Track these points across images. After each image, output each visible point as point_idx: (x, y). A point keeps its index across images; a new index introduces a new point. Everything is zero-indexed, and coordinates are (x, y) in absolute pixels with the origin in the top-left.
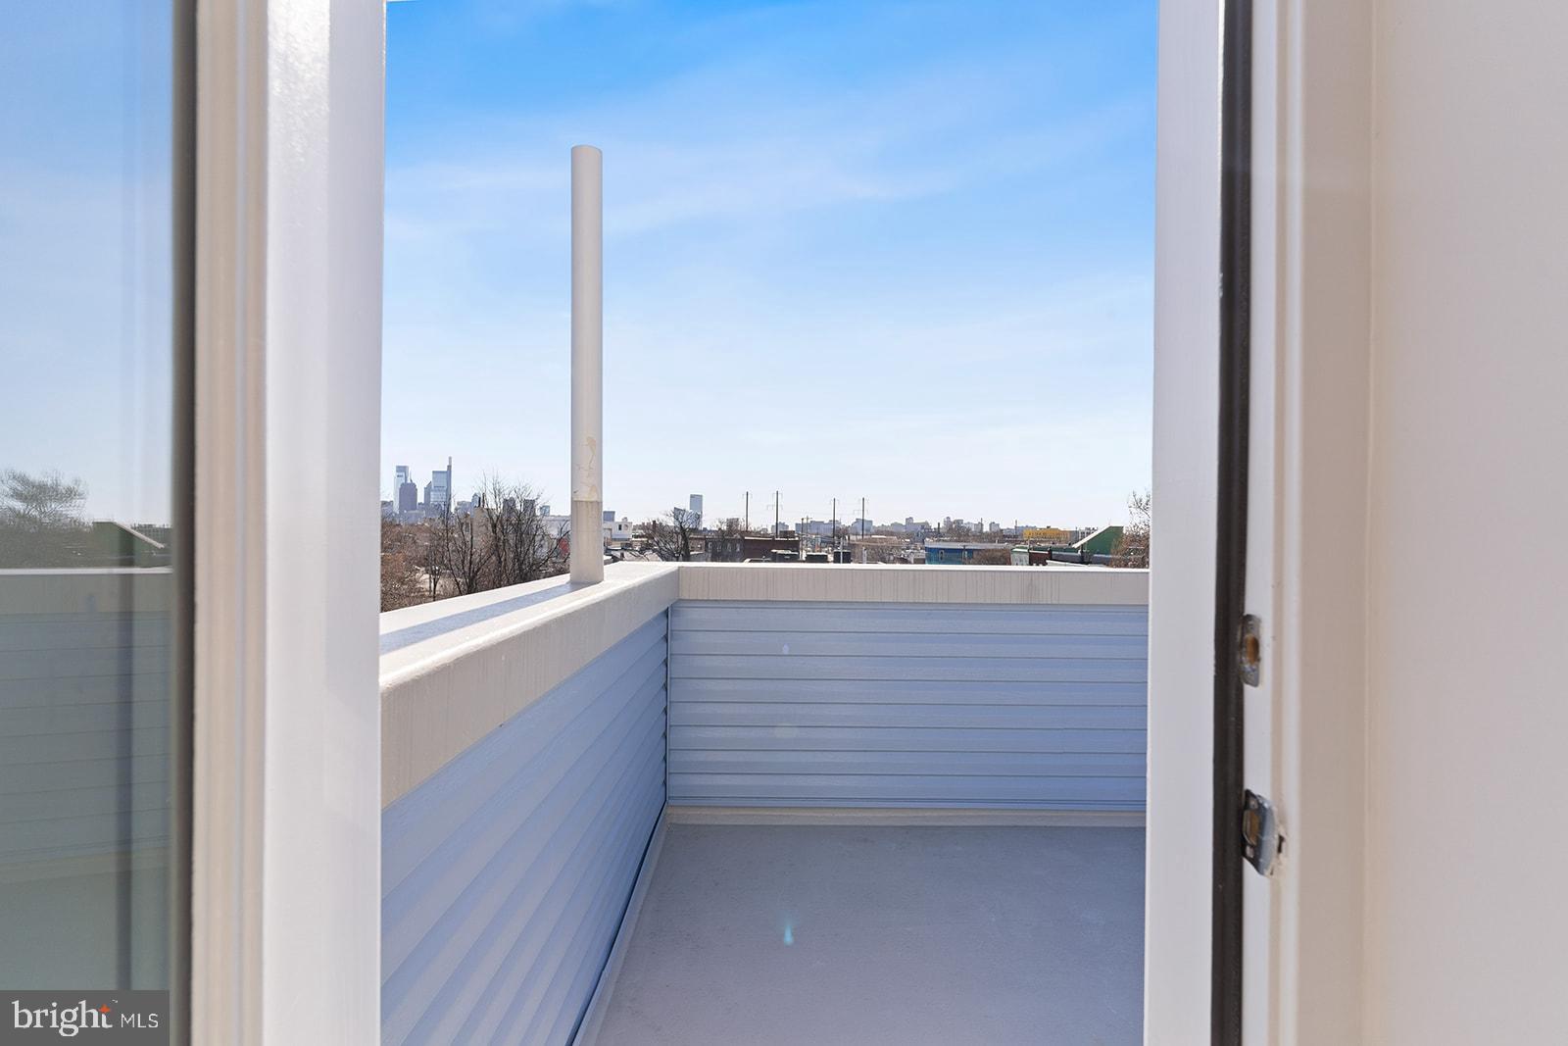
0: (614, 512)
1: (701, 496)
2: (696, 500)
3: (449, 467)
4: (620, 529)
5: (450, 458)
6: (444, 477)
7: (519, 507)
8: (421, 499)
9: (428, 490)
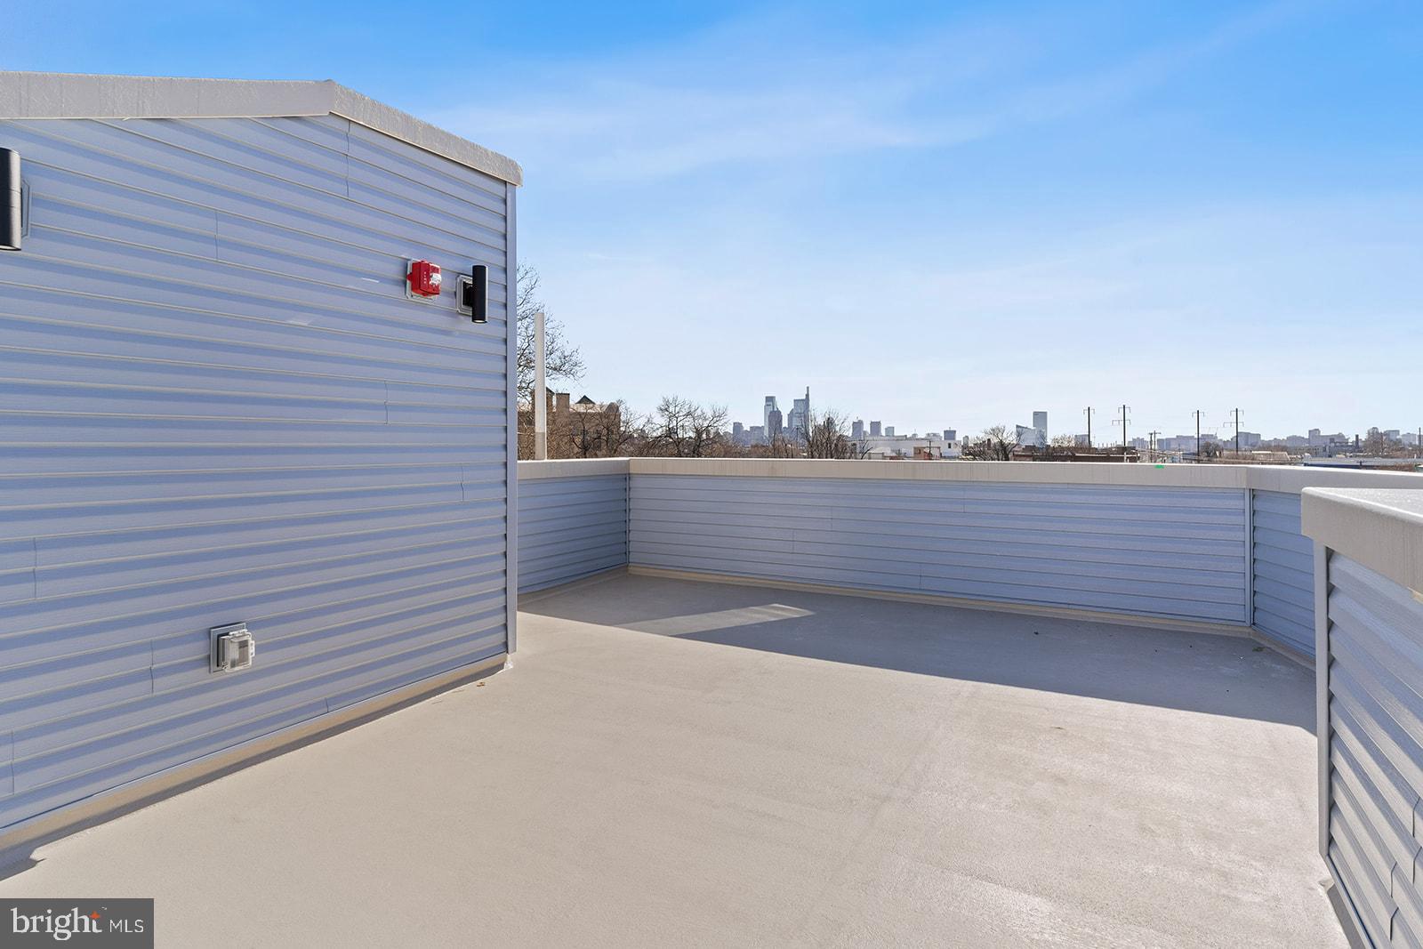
0: (955, 432)
1: (1045, 413)
2: (1040, 417)
3: (807, 395)
4: (950, 447)
5: (808, 388)
6: (803, 404)
7: (867, 428)
8: (785, 424)
9: (791, 416)
